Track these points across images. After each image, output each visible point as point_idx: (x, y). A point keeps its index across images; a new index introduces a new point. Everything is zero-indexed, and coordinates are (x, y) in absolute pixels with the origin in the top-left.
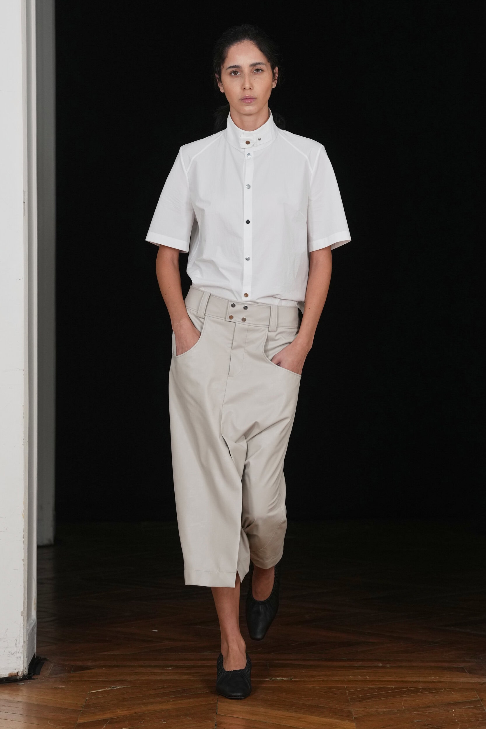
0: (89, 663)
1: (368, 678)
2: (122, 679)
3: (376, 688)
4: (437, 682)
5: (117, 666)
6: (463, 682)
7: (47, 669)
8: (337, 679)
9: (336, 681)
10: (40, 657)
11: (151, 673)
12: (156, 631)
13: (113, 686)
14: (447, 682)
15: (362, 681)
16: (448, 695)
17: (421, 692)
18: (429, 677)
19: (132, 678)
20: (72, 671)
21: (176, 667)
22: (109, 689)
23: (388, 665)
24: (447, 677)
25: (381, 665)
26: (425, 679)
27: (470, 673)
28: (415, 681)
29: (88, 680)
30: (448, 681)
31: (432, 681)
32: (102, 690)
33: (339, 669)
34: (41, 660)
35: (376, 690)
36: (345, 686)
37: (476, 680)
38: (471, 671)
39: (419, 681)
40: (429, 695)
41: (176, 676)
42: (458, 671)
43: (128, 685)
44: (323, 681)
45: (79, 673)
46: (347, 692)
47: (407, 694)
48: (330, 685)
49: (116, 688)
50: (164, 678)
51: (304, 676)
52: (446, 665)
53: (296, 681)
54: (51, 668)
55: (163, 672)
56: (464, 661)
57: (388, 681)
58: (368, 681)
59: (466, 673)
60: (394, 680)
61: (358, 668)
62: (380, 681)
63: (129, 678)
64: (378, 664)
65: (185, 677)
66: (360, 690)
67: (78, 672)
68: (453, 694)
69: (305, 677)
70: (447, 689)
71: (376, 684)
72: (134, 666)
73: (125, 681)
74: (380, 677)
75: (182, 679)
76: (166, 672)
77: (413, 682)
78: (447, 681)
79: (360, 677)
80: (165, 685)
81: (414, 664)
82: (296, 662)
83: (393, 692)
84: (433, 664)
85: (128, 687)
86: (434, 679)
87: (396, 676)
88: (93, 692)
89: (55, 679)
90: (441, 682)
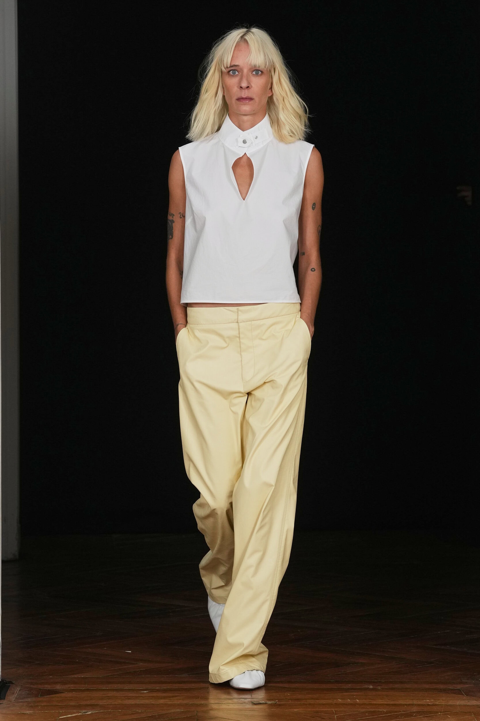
0: (58, 687)
1: (358, 701)
2: (94, 704)
3: (367, 712)
4: (433, 705)
5: (88, 690)
6: (459, 705)
7: (13, 693)
8: (324, 703)
9: (324, 704)
10: (6, 681)
11: (125, 697)
12: (130, 652)
13: (83, 711)
14: (443, 705)
15: (351, 704)
16: (443, 719)
17: (415, 716)
18: (423, 700)
19: (104, 703)
20: (40, 695)
21: (151, 691)
22: (80, 714)
23: (379, 688)
24: (443, 700)
25: (371, 687)
26: (420, 703)
27: (467, 695)
28: (408, 704)
29: (57, 704)
30: (444, 703)
31: (427, 704)
32: (72, 715)
33: (326, 692)
34: (6, 683)
35: (367, 714)
36: (333, 709)
37: (474, 702)
38: (469, 693)
39: (413, 704)
40: (423, 719)
41: (151, 700)
42: (454, 693)
43: (100, 710)
44: (310, 704)
45: (47, 698)
46: (335, 716)
47: (399, 718)
48: (317, 709)
49: (87, 713)
50: (138, 702)
51: (289, 699)
52: (442, 686)
53: (280, 705)
54: (18, 692)
55: (137, 695)
56: (461, 683)
57: (379, 705)
58: (358, 704)
59: (463, 695)
60: (386, 703)
61: (347, 690)
62: (371, 704)
63: (101, 703)
64: (369, 686)
65: (162, 701)
66: (350, 715)
67: (45, 697)
68: (450, 718)
69: (290, 701)
70: (443, 712)
71: (367, 708)
72: (107, 689)
73: (97, 705)
74: (370, 700)
75: (159, 703)
76: (142, 696)
77: (406, 705)
78: (442, 703)
79: (349, 700)
80: (140, 710)
81: (408, 686)
82: (281, 685)
83: (385, 716)
84: (427, 686)
85: (100, 712)
86: (429, 702)
87: (388, 699)
88: (63, 717)
89: (22, 703)
90: (436, 705)
